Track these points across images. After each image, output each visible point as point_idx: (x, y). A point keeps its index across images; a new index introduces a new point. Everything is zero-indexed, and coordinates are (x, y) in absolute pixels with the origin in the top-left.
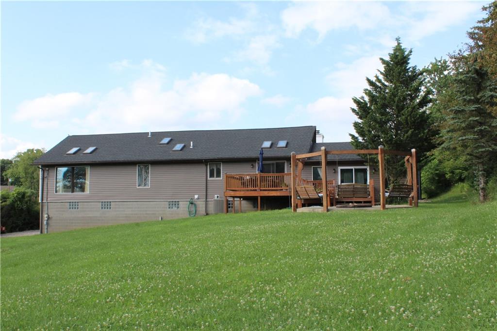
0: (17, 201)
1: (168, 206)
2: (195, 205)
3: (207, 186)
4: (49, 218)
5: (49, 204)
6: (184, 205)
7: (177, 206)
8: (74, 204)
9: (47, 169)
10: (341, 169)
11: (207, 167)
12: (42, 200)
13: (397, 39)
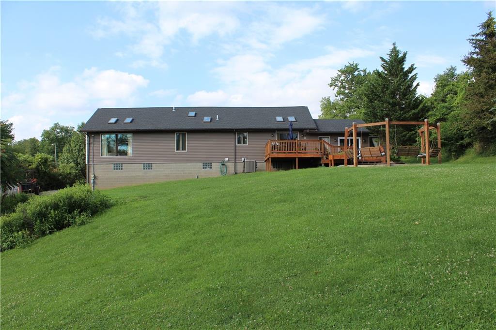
0: (40, 165)
1: (202, 167)
2: (226, 166)
3: (235, 151)
4: (95, 177)
5: (95, 165)
6: (216, 166)
7: (210, 167)
8: (118, 165)
9: (93, 135)
10: (340, 139)
11: (235, 136)
12: (89, 162)
13: (394, 44)
